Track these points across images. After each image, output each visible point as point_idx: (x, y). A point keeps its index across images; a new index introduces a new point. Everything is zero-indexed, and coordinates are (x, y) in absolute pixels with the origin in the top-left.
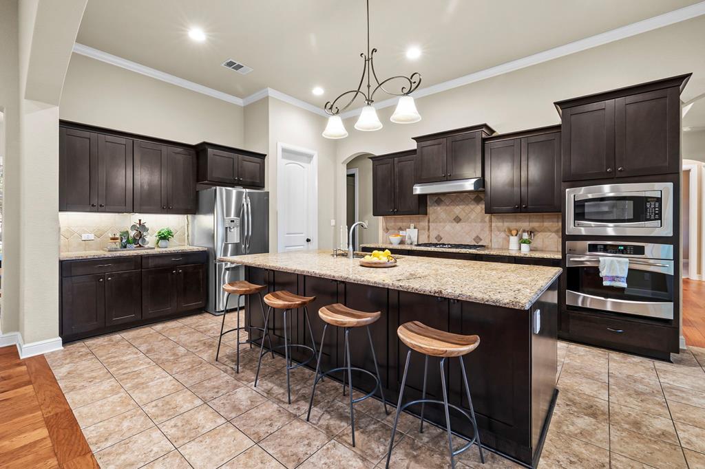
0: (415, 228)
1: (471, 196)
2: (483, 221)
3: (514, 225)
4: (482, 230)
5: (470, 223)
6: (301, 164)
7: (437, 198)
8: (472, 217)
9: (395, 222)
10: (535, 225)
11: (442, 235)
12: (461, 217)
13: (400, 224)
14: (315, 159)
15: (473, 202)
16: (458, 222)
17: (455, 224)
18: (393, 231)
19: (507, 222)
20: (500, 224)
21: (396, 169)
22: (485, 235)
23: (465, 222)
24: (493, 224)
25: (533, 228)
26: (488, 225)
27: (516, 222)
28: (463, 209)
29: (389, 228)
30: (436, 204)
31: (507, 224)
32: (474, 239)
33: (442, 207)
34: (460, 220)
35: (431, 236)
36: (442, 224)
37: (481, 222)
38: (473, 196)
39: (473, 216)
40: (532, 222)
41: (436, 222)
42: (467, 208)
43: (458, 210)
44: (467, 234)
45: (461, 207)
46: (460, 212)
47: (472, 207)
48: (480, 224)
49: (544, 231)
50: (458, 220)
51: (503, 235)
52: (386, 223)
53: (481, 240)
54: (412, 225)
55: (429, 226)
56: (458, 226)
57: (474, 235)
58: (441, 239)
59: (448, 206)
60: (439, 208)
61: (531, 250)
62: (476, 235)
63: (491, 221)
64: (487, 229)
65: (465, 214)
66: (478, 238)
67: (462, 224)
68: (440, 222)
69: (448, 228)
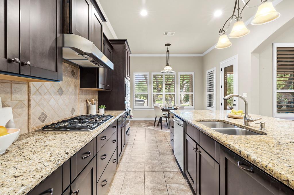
2: (75, 93)
5: (69, 95)
8: (70, 90)
11: (47, 112)
15: (70, 75)
16: (61, 94)
20: (82, 96)
22: (77, 106)
32: (71, 111)
35: (33, 116)
36: (46, 97)
38: (71, 69)
41: (40, 94)
44: (67, 107)
46: (62, 84)
48: (74, 97)
51: (83, 105)
53: (74, 111)
55: (29, 100)
56: (61, 99)
58: (46, 117)
62: (72, 107)
63: (79, 94)
64: (77, 101)
65: (66, 86)
67: (64, 96)
68: (45, 94)
69: (52, 102)
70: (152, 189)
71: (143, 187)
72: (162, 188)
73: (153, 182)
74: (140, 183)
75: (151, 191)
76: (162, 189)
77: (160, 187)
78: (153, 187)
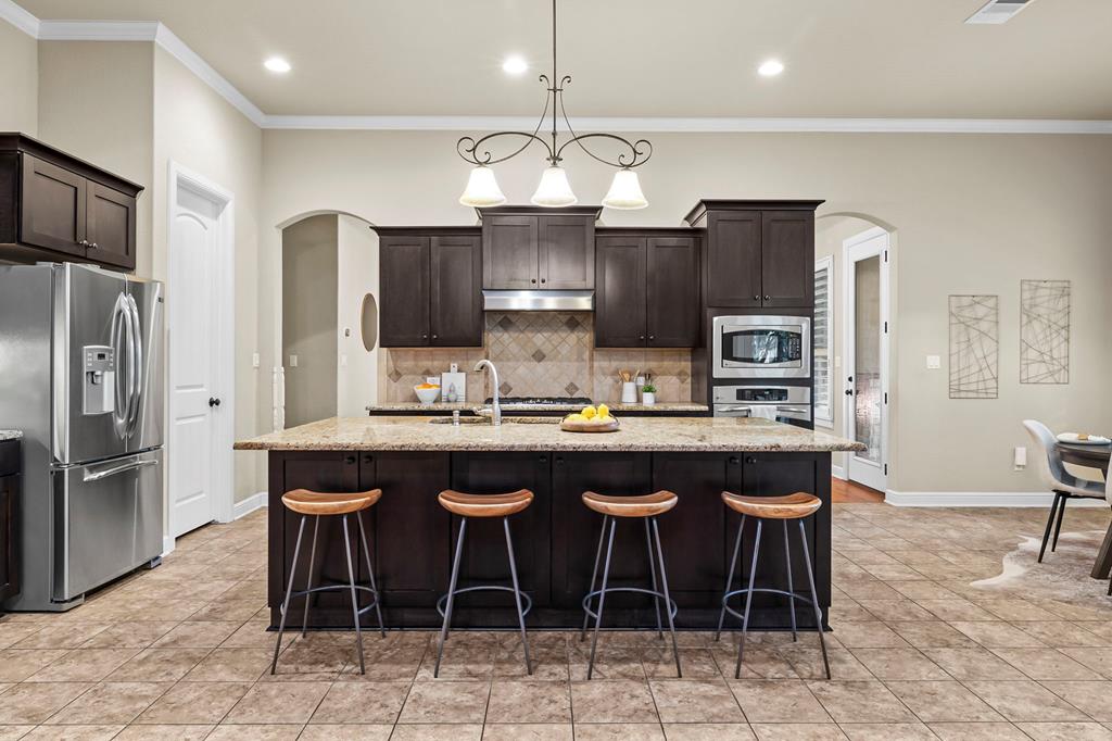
0: (459, 371)
1: (561, 317)
2: (580, 359)
3: (625, 365)
4: (579, 373)
5: (560, 361)
6: (200, 217)
7: (502, 317)
8: (564, 352)
9: (415, 360)
10: (653, 365)
11: (512, 384)
12: (545, 352)
13: (426, 364)
14: (229, 209)
15: (564, 328)
16: (539, 361)
17: (535, 363)
18: (410, 377)
19: (617, 360)
20: (605, 364)
21: (436, 259)
22: (584, 382)
23: (551, 360)
24: (596, 364)
25: (650, 370)
26: (587, 364)
27: (629, 360)
28: (548, 339)
29: (400, 371)
30: (501, 329)
31: (615, 364)
32: (567, 389)
33: (511, 333)
34: (544, 356)
36: (510, 364)
37: (577, 360)
38: (565, 318)
39: (564, 350)
40: (649, 360)
41: (501, 360)
42: (556, 338)
43: (540, 339)
44: (555, 380)
45: (545, 335)
46: (544, 343)
47: (564, 335)
48: (576, 364)
49: (664, 374)
50: (539, 356)
51: (610, 380)
52: (395, 361)
53: (577, 389)
54: (454, 366)
56: (540, 367)
57: (566, 383)
58: (510, 389)
59: (522, 332)
60: (506, 336)
61: (656, 402)
62: (568, 382)
63: (592, 359)
64: (586, 372)
65: (550, 346)
66: (572, 387)
67: (546, 363)
68: (509, 360)
69: (522, 371)
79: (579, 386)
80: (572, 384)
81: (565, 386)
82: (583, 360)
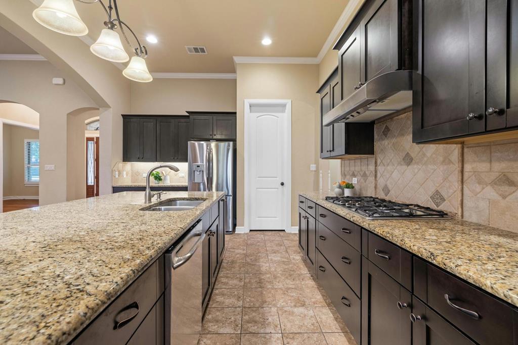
2: (447, 160)
4: (445, 179)
6: (274, 114)
8: (429, 155)
9: (349, 166)
12: (412, 155)
16: (408, 164)
17: (405, 167)
18: (348, 177)
19: (499, 160)
20: (483, 166)
22: (452, 190)
23: (417, 163)
24: (468, 167)
26: (457, 167)
29: (345, 173)
30: (383, 137)
32: (432, 198)
33: (390, 140)
34: (412, 159)
35: (378, 186)
36: (389, 168)
37: (444, 162)
39: (430, 151)
41: (384, 165)
43: (408, 142)
44: (421, 186)
46: (411, 147)
48: (442, 168)
50: (408, 160)
51: (490, 191)
52: (344, 167)
53: (444, 200)
55: (376, 172)
56: (409, 172)
57: (432, 190)
58: (389, 191)
59: (396, 137)
60: (387, 143)
63: (462, 160)
64: (455, 178)
65: (418, 148)
66: (438, 196)
67: (414, 167)
68: (388, 165)
69: (396, 175)
70: (268, 324)
71: (284, 327)
72: (250, 325)
73: (265, 338)
74: (291, 336)
75: (268, 321)
76: (251, 323)
77: (253, 327)
78: (265, 328)
79: (445, 197)
80: (437, 192)
81: (431, 194)
82: (450, 162)
